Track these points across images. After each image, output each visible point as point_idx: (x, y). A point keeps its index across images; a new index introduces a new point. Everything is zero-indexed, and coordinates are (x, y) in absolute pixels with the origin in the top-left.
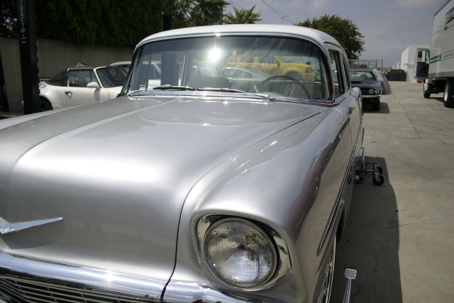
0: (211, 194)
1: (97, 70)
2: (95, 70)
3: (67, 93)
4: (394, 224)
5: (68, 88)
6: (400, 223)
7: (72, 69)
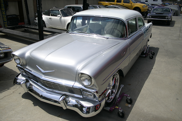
0: (83, 68)
1: (61, 10)
2: (60, 10)
3: (50, 18)
4: (149, 72)
5: (50, 17)
6: (151, 73)
7: (52, 9)
